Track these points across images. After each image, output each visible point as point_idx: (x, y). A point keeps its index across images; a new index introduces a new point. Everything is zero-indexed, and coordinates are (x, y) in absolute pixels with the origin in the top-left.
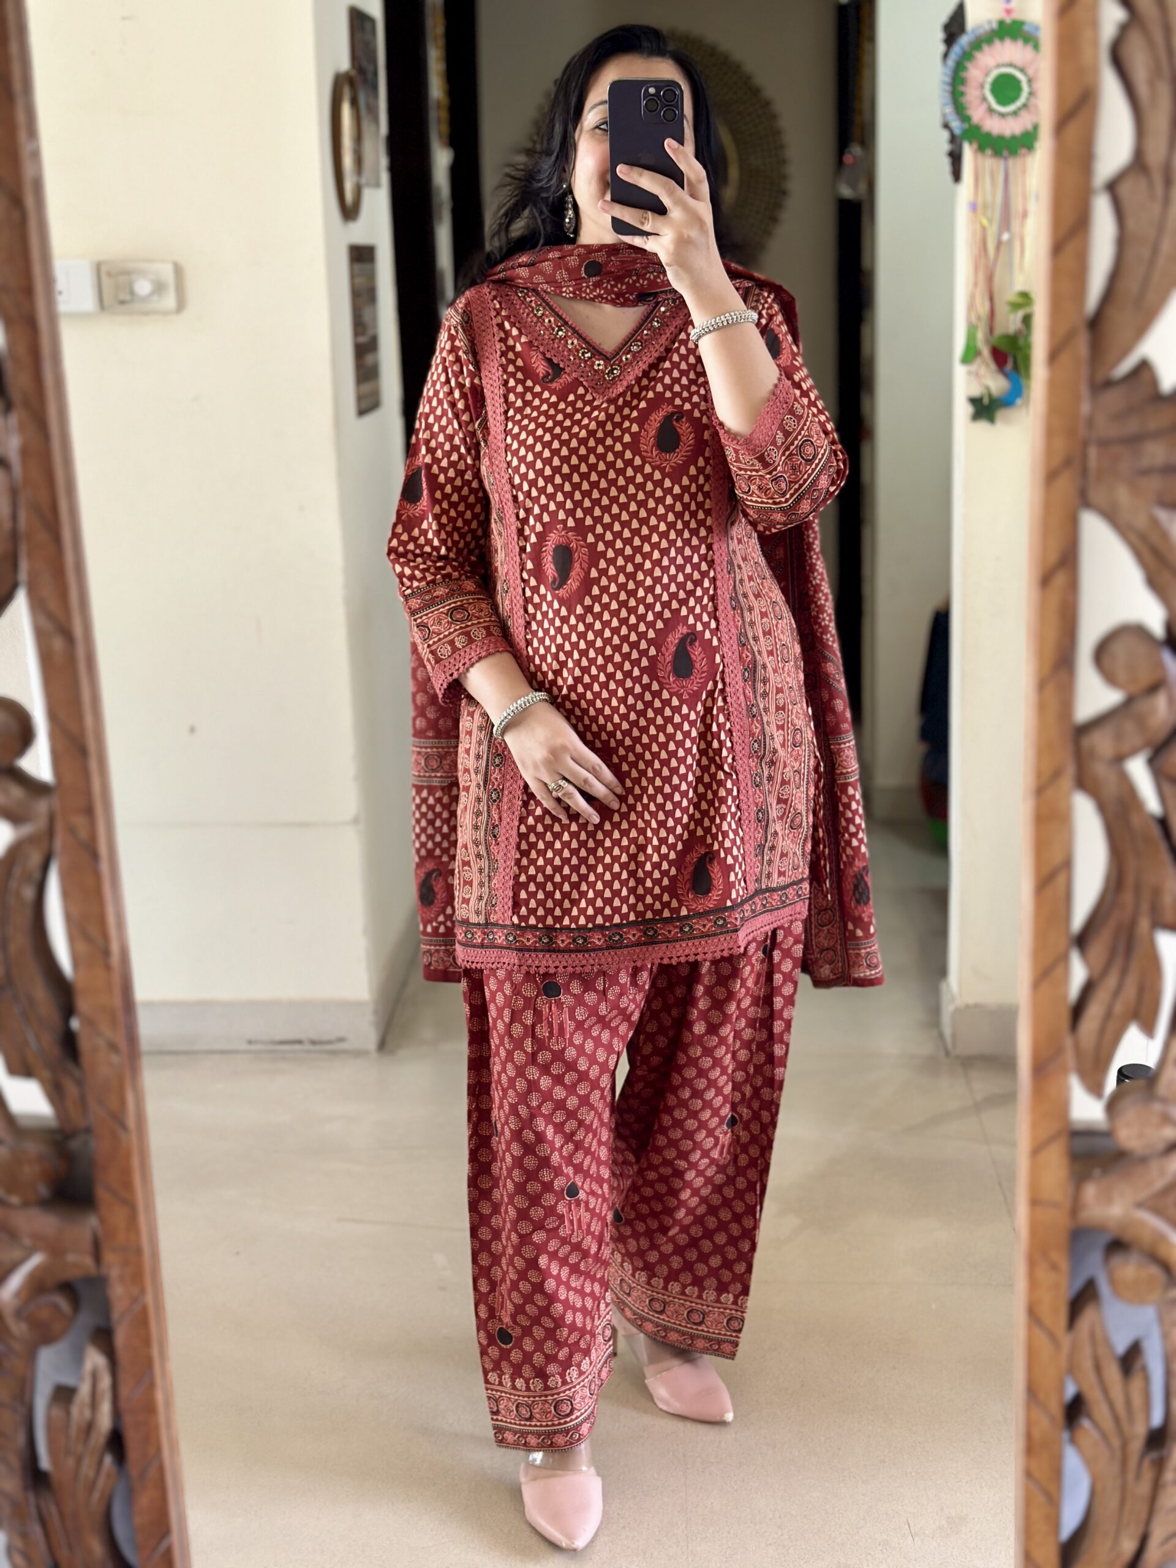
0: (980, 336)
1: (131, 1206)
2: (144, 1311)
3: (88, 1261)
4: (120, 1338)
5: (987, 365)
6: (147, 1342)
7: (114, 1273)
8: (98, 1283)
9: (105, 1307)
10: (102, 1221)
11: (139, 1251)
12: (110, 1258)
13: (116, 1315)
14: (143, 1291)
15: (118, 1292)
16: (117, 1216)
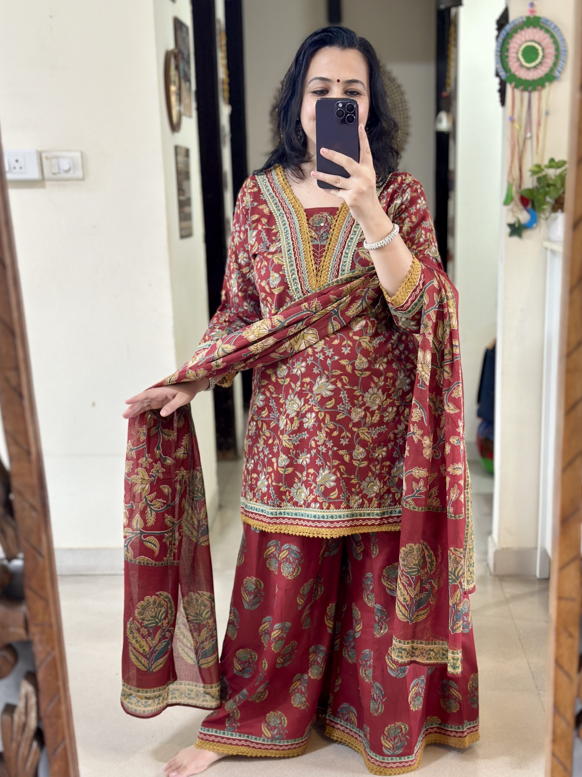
0: (514, 189)
1: (46, 601)
2: (54, 659)
3: (21, 632)
4: (41, 676)
5: (517, 206)
6: (56, 678)
7: (36, 639)
8: (28, 644)
9: (32, 658)
10: (29, 608)
11: (51, 626)
12: (33, 629)
13: (38, 663)
14: (53, 649)
15: (39, 649)
16: (39, 605)
